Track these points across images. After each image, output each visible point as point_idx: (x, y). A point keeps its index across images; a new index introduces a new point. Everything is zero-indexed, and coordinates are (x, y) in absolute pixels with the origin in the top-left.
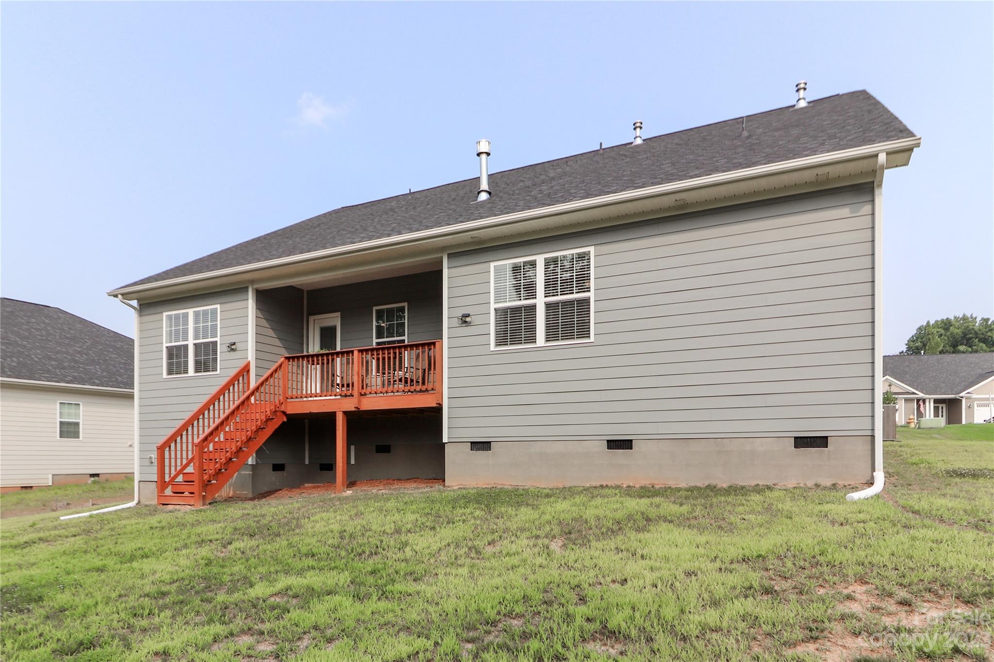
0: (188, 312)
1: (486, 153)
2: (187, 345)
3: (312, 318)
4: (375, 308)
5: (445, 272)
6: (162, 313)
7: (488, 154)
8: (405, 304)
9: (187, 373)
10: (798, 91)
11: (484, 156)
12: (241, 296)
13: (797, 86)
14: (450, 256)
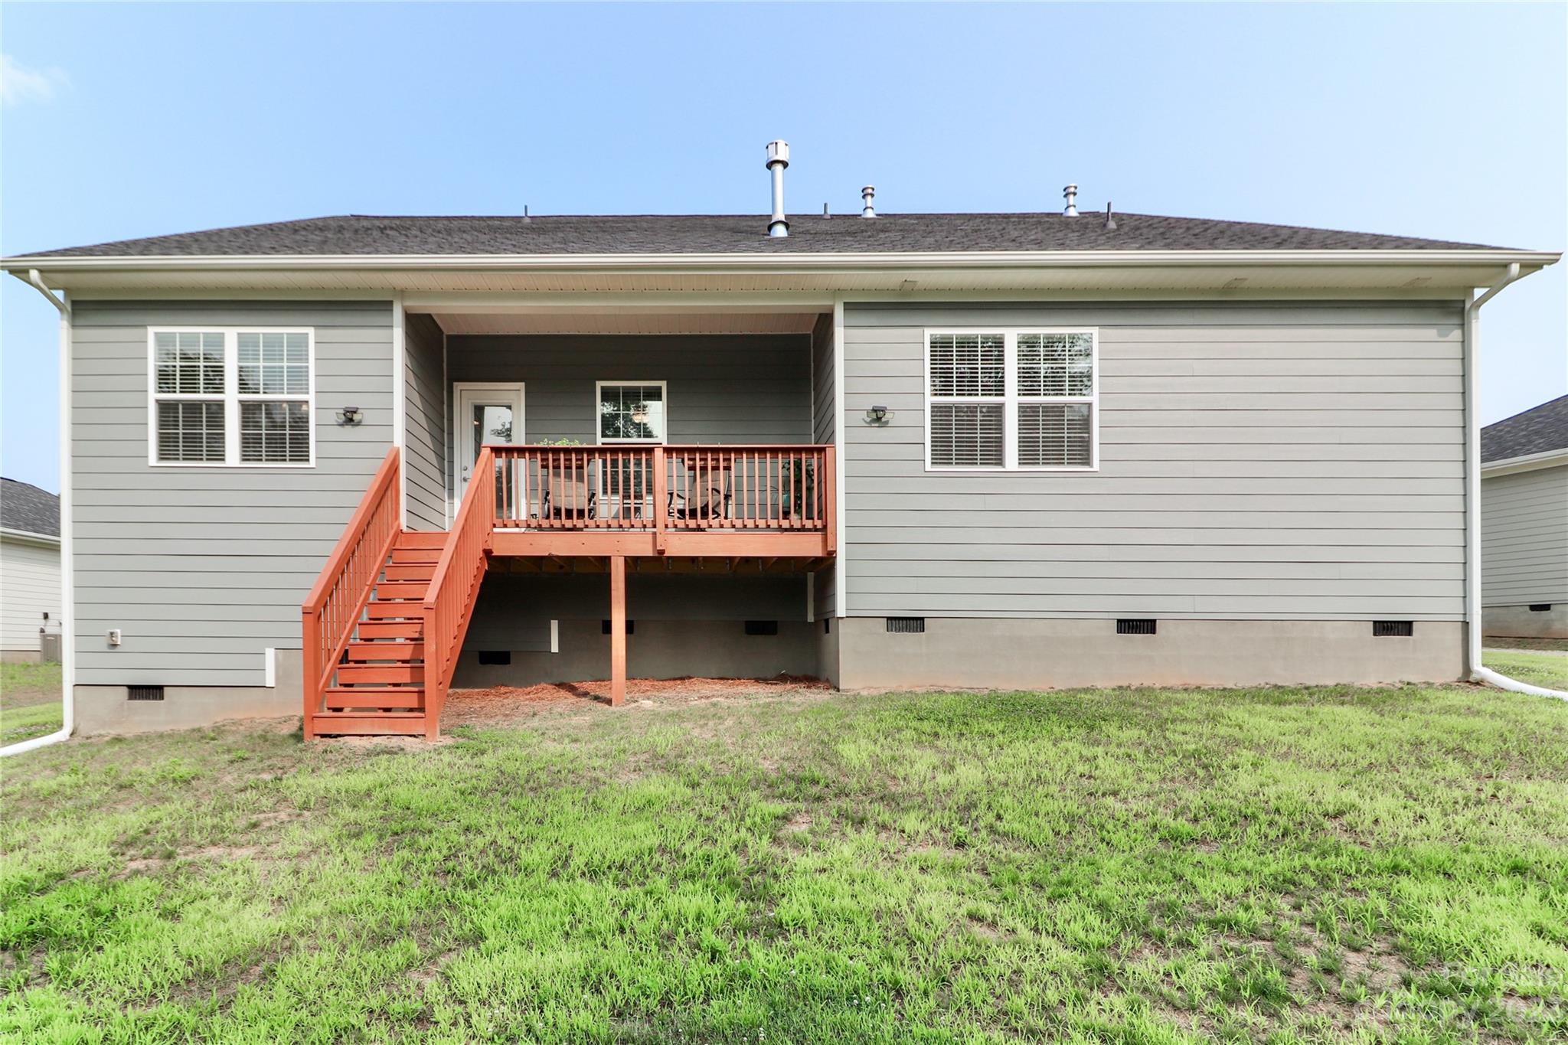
0: (223, 334)
1: (782, 162)
2: (220, 405)
3: (458, 386)
4: (599, 384)
5: (840, 333)
6: (145, 326)
7: (785, 164)
8: (663, 384)
9: (223, 460)
10: (1066, 196)
11: (779, 168)
12: (379, 318)
13: (1065, 190)
14: (849, 307)
